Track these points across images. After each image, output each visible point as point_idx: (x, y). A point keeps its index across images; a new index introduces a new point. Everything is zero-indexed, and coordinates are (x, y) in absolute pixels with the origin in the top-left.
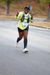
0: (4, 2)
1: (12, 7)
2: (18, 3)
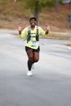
0: (29, 10)
1: (42, 17)
2: (51, 11)
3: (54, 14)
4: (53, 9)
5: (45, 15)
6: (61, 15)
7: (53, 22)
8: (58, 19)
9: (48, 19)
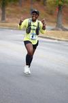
3: (19, 8)
4: (18, 4)
5: (11, 9)
6: (25, 10)
7: (18, 15)
8: (22, 13)
9: (13, 12)
